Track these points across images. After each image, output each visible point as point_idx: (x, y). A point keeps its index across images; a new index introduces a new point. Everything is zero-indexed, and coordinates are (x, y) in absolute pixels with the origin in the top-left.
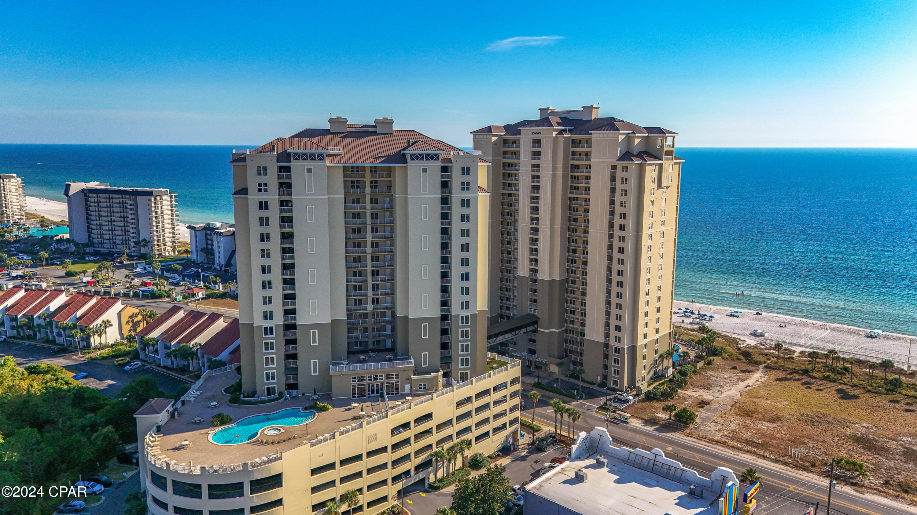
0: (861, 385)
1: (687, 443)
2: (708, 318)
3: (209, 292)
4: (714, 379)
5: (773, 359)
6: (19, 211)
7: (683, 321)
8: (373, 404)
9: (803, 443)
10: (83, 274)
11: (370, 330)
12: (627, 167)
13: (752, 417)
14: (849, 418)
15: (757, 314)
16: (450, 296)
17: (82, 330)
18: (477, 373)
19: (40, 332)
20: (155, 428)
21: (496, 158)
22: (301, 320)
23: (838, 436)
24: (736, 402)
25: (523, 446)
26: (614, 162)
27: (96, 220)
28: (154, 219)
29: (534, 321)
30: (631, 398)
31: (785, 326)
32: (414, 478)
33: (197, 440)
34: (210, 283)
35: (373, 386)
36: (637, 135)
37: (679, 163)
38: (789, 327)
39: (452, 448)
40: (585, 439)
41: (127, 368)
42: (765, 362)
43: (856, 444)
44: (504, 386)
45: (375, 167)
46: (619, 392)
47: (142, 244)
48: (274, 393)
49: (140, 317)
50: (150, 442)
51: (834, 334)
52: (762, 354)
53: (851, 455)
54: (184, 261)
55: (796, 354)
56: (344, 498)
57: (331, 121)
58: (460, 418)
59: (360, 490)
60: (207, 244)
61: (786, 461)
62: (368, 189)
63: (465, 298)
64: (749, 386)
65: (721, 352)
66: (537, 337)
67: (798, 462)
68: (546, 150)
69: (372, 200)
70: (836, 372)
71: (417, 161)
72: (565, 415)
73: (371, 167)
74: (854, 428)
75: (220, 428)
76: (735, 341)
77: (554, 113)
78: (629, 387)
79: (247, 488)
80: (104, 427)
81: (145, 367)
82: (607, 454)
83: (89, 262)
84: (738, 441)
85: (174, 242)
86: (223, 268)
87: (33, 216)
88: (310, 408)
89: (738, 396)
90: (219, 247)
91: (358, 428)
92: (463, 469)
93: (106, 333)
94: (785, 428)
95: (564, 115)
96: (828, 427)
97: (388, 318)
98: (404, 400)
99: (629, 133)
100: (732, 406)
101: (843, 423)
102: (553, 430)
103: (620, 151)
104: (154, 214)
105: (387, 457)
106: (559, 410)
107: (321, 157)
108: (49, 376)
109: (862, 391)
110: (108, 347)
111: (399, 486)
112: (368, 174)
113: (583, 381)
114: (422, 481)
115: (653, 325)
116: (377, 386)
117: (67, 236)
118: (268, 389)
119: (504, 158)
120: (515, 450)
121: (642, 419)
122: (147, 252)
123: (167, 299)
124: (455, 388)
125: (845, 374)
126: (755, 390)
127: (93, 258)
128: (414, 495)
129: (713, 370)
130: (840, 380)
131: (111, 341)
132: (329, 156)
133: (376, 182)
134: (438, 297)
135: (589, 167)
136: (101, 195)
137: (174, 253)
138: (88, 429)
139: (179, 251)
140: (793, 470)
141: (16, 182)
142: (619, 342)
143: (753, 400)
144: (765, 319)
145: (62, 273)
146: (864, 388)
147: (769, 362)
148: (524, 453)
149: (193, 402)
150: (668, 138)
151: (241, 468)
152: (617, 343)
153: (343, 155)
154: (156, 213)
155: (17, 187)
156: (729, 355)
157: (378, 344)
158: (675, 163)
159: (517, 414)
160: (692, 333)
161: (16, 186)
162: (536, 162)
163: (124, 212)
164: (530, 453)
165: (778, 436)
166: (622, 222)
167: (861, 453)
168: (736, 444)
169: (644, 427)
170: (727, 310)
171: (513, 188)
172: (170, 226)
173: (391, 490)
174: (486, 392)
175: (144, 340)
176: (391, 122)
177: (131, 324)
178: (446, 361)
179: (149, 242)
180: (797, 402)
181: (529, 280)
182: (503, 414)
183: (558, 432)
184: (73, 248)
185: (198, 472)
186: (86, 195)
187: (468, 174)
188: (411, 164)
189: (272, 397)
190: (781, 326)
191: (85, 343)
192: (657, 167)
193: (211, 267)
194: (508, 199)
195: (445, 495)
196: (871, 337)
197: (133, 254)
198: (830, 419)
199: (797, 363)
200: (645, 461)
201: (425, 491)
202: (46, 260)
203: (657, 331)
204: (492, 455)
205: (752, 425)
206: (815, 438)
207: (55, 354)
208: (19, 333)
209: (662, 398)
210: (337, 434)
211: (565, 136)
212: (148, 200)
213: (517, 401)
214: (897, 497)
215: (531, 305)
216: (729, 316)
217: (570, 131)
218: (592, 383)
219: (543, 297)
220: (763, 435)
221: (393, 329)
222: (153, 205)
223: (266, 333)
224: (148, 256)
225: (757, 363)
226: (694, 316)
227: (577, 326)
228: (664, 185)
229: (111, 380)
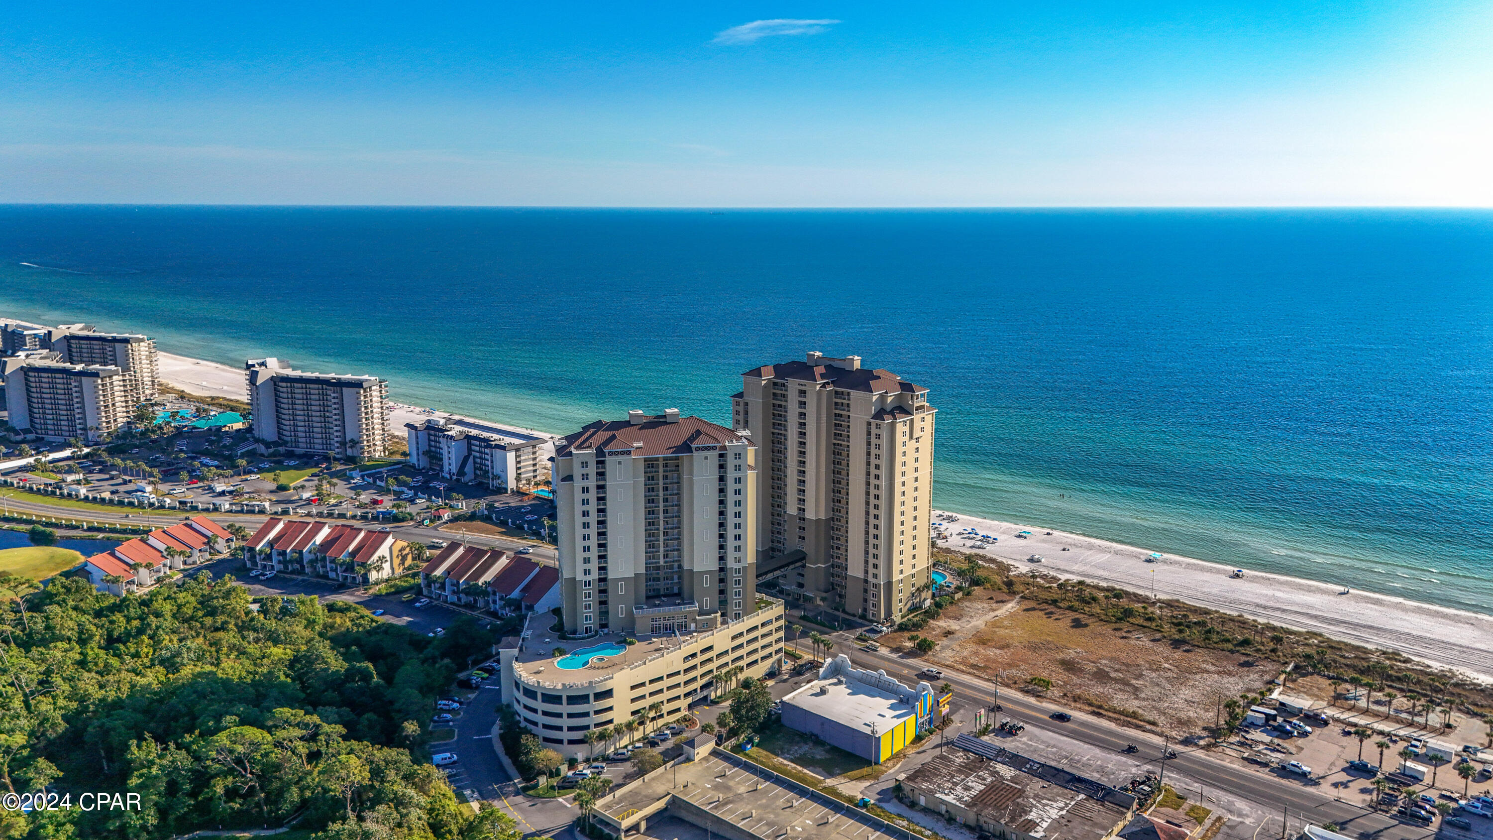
0: (1098, 614)
2: (991, 541)
3: (454, 512)
4: (967, 609)
5: (1033, 589)
7: (964, 545)
8: (668, 638)
11: (662, 579)
12: (881, 424)
13: (986, 644)
14: (1068, 644)
15: (1048, 534)
16: (725, 553)
18: (747, 612)
20: (514, 659)
22: (611, 576)
23: (1049, 660)
24: (978, 631)
25: (786, 671)
26: (869, 418)
29: (801, 557)
30: (885, 628)
31: (1069, 550)
32: (700, 695)
33: (548, 667)
34: (452, 501)
35: (667, 625)
36: (890, 394)
37: (933, 413)
39: (728, 672)
40: (830, 664)
41: (418, 604)
42: (1024, 592)
43: (1060, 666)
44: (770, 622)
46: (875, 624)
47: (349, 444)
48: (592, 631)
49: (407, 551)
50: (516, 668)
51: (1113, 557)
52: (1026, 583)
53: (1050, 675)
54: (401, 466)
55: (1059, 583)
56: (652, 707)
58: (734, 649)
59: (662, 702)
61: (996, 680)
62: (661, 470)
63: (737, 554)
64: (998, 616)
65: (985, 582)
66: (805, 572)
67: (1004, 680)
68: (811, 401)
69: (663, 477)
70: (1083, 601)
71: (700, 451)
72: (821, 646)
74: (1067, 653)
76: (1006, 569)
78: (884, 619)
79: (592, 697)
81: (434, 604)
82: (846, 675)
86: (455, 477)
88: (621, 642)
89: (983, 627)
90: (449, 453)
91: (660, 657)
92: (737, 689)
93: (381, 568)
94: (1009, 654)
95: (829, 362)
96: (1046, 652)
97: (676, 569)
98: (691, 636)
99: (883, 393)
100: (973, 635)
101: (1061, 649)
102: (811, 657)
103: (875, 410)
104: (363, 409)
105: (681, 679)
106: (816, 641)
107: (629, 453)
108: (350, 614)
109: (1095, 620)
110: (384, 582)
111: (690, 700)
112: (661, 465)
113: (845, 612)
114: (705, 698)
115: (908, 562)
116: (670, 625)
119: (774, 400)
120: (779, 674)
121: (890, 648)
122: (356, 454)
123: (412, 523)
124: (730, 625)
125: (1091, 603)
126: (1000, 620)
127: (292, 463)
128: (699, 708)
129: (970, 600)
130: (1082, 609)
131: (385, 577)
133: (668, 468)
134: (716, 554)
135: (848, 417)
136: (296, 385)
137: (388, 454)
140: (998, 686)
142: (877, 578)
143: (994, 629)
144: (1052, 540)
145: (273, 486)
146: (1099, 617)
148: (787, 677)
149: (530, 639)
151: (588, 684)
152: (875, 579)
153: (642, 447)
156: (992, 585)
157: (669, 590)
158: (928, 415)
159: (781, 645)
160: (966, 559)
162: (802, 411)
163: (324, 406)
164: (791, 676)
165: (1000, 660)
166: (877, 472)
167: (1059, 673)
168: (962, 667)
169: (889, 655)
170: (1017, 530)
173: (683, 703)
174: (755, 628)
175: (430, 578)
177: (400, 558)
178: (723, 603)
179: (357, 443)
180: (1032, 631)
181: (797, 517)
182: (770, 645)
183: (817, 659)
184: (263, 449)
185: (559, 687)
186: (275, 384)
187: (740, 458)
188: (695, 454)
189: (590, 634)
190: (1064, 550)
191: (363, 579)
192: (908, 422)
193: (439, 476)
195: (723, 707)
196: (1149, 561)
197: (337, 456)
198: (1051, 646)
200: (873, 680)
201: (708, 705)
203: (914, 566)
204: (759, 678)
205: (983, 651)
206: (1030, 661)
207: (338, 590)
208: (286, 567)
209: (912, 629)
210: (648, 661)
211: (828, 389)
212: (358, 397)
213: (781, 634)
214: (1066, 704)
215: (799, 541)
216: (1016, 536)
217: (832, 382)
218: (854, 615)
219: (810, 534)
220: (988, 660)
221: (680, 578)
222: (362, 398)
223: (585, 586)
224: (358, 460)
225: (1015, 593)
226: (979, 537)
227: (842, 561)
228: (915, 437)
229: (407, 616)
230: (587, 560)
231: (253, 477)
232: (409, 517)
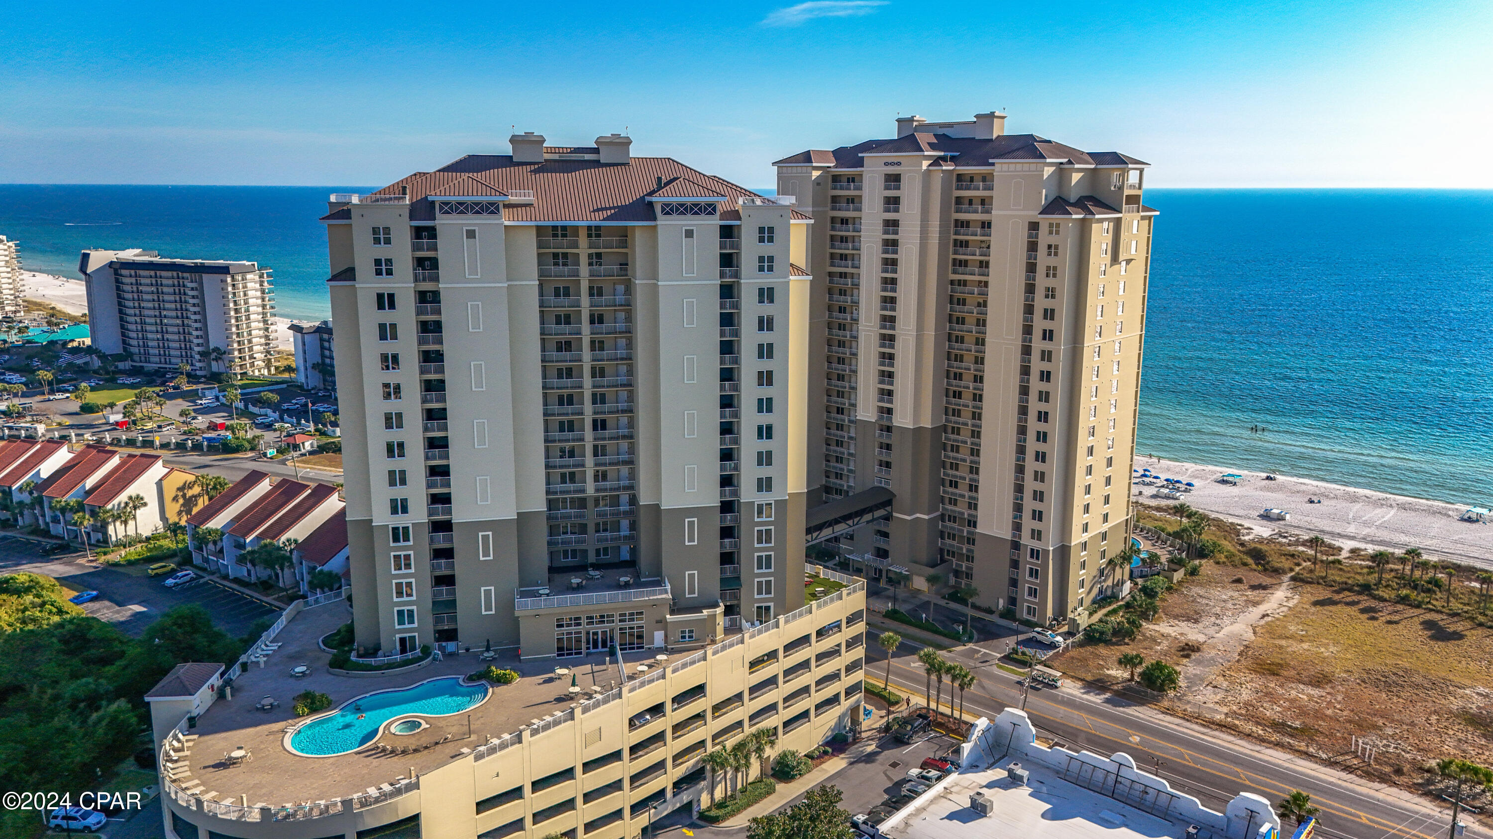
0: (1466, 612)
1: (1166, 727)
2: (1183, 487)
3: (325, 440)
4: (1204, 601)
5: (1304, 564)
6: (12, 297)
7: (1140, 493)
8: (596, 668)
9: (1375, 727)
10: (108, 409)
11: (591, 528)
12: (1058, 225)
13: (1277, 675)
14: (1451, 677)
15: (1268, 478)
16: (737, 468)
17: (93, 514)
18: (787, 607)
19: (22, 515)
20: (184, 722)
21: (820, 209)
22: (460, 514)
23: (1435, 712)
24: (1247, 647)
25: (869, 733)
26: (1034, 214)
27: (135, 315)
28: (232, 313)
29: (885, 500)
30: (1059, 639)
31: (1319, 502)
32: (672, 804)
33: (262, 746)
34: (324, 425)
35: (595, 634)
36: (1077, 166)
37: (1150, 218)
38: (1325, 502)
39: (739, 747)
40: (986, 732)
41: (170, 582)
42: (1292, 570)
43: (1470, 729)
44: (836, 626)
45: (598, 228)
46: (1039, 629)
47: (213, 356)
48: (413, 648)
49: (197, 490)
50: (172, 753)
51: (1404, 514)
52: (1285, 555)
53: (1464, 751)
54: (285, 386)
55: (1344, 554)
57: (514, 140)
58: (756, 690)
59: (572, 834)
60: (323, 356)
61: (1348, 763)
62: (584, 270)
63: (764, 472)
64: (1268, 615)
65: (1212, 552)
66: (891, 528)
67: (1369, 765)
68: (910, 194)
69: (591, 288)
70: (1419, 588)
71: (675, 216)
72: (946, 679)
73: (589, 228)
74: (1462, 697)
75: (308, 721)
76: (1233, 531)
77: (924, 127)
78: (1054, 619)
80: (111, 701)
81: (202, 581)
82: (1027, 759)
83: (124, 386)
84: (1258, 723)
85: (268, 352)
87: (39, 306)
88: (480, 676)
89: (1250, 636)
91: (565, 721)
92: (761, 781)
93: (135, 518)
94: (1340, 698)
95: (941, 131)
96: (1417, 695)
97: (623, 506)
98: (652, 660)
99: (1061, 163)
100: (1240, 654)
101: (1442, 686)
102: (923, 702)
103: (1046, 196)
104: (232, 305)
105: (622, 770)
106: (934, 668)
107: (491, 209)
108: (29, 598)
109: (1468, 624)
110: (140, 542)
111: (644, 819)
112: (583, 240)
113: (974, 606)
114: (687, 808)
115: (1099, 508)
116: (604, 633)
117: (88, 341)
118: (403, 640)
119: (833, 209)
120: (856, 741)
121: (1082, 680)
122: (222, 370)
123: (250, 454)
124: (747, 636)
125: (1435, 592)
126: (1278, 623)
127: (129, 380)
128: (671, 833)
129: (1201, 585)
130: (1429, 602)
131: (146, 532)
132: (508, 206)
133: (599, 255)
134: (714, 469)
135: (986, 225)
136: (142, 273)
137: (269, 370)
138: (82, 705)
139: (277, 368)
140: (1363, 781)
141: (5, 250)
142: (1039, 539)
143: (1277, 642)
144: (1281, 488)
145: (75, 406)
146: (1472, 619)
147: (1297, 569)
148: (871, 748)
149: (262, 665)
150: (1131, 172)
151: (339, 807)
152: (1035, 541)
153: (536, 205)
154: (235, 302)
155: (8, 258)
156: (1226, 557)
157: (606, 554)
158: (1143, 218)
159: (859, 676)
160: (1158, 514)
161: (6, 256)
162: (891, 216)
163: (181, 301)
164: (883, 746)
165: (1329, 712)
166: (1048, 325)
167: (1481, 747)
168: (1254, 729)
169: (1085, 696)
170: (1214, 473)
171: (850, 263)
172: (261, 325)
173: (630, 828)
174: (804, 640)
175: (198, 533)
176: (627, 142)
177: (181, 501)
178: (730, 585)
179: (225, 353)
180: (1356, 647)
181: (877, 425)
182: (834, 677)
183: (933, 705)
184: (97, 363)
186: (116, 273)
187: (771, 240)
188: (663, 221)
189: (409, 655)
190: (1311, 502)
191: (100, 536)
192: (1111, 224)
193: (330, 396)
194: (839, 283)
195: (729, 833)
196: (1469, 520)
197: (198, 373)
198: (1418, 679)
199: (1349, 572)
200: (1099, 776)
201: (692, 826)
202: (50, 383)
203: (1106, 518)
204: (813, 752)
205: (1280, 691)
206: (1396, 717)
207: (46, 555)
209: (1114, 640)
210: (526, 735)
211: (944, 168)
212: (222, 281)
213: (859, 652)
215: (881, 471)
216: (1219, 482)
217: (953, 159)
218: (990, 611)
219: (901, 457)
220: (1303, 712)
221: (633, 526)
222: (230, 289)
223: (396, 539)
224: (224, 377)
225: (1277, 572)
226: (1159, 483)
227: (961, 508)
228: (1122, 257)
229: (139, 603)
230: (397, 478)
231: (59, 396)
232: (246, 445)
